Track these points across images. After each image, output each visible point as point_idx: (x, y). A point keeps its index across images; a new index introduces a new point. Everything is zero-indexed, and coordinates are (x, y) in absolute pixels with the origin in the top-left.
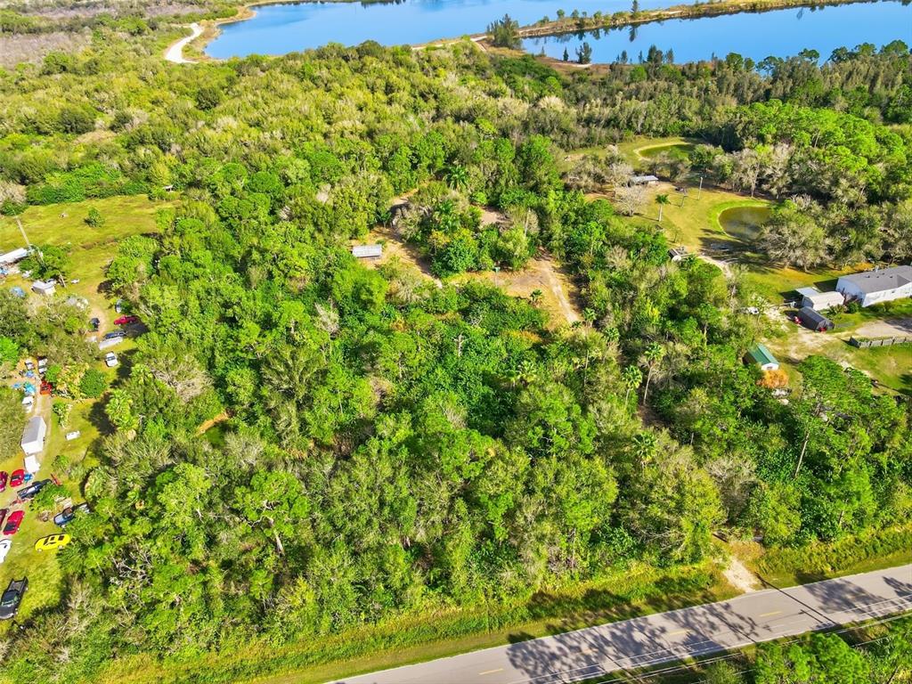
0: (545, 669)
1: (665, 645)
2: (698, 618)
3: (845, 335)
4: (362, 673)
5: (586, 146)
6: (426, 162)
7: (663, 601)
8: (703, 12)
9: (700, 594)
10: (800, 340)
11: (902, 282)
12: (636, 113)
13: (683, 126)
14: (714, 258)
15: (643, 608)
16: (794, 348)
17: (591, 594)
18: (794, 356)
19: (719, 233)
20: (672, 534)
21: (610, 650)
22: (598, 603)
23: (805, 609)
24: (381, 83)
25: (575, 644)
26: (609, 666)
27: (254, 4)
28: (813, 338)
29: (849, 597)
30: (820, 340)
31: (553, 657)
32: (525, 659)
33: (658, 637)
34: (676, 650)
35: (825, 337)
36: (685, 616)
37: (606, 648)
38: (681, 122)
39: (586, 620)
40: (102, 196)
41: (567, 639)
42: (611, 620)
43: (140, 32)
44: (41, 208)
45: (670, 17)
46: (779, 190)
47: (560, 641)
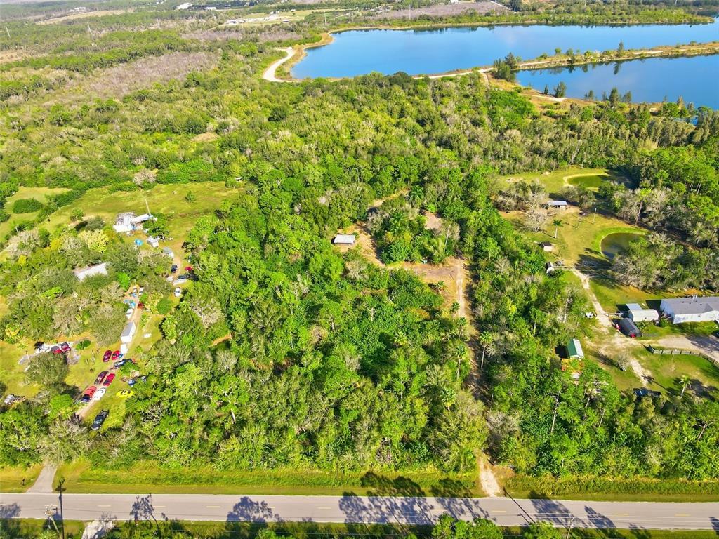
0: (356, 514)
1: (429, 516)
2: (456, 505)
3: (647, 343)
4: (258, 494)
5: (528, 171)
6: (404, 176)
7: (440, 491)
8: (680, 53)
9: (464, 492)
10: (613, 341)
11: (708, 309)
12: (571, 150)
13: (608, 161)
14: (582, 272)
15: (426, 493)
16: (605, 346)
17: (401, 479)
18: (603, 352)
19: (596, 253)
20: (444, 451)
21: (397, 511)
22: (403, 485)
23: (523, 513)
24: (397, 108)
25: (379, 504)
26: (392, 520)
27: (336, 31)
28: (623, 341)
29: (557, 513)
30: (627, 344)
31: (364, 508)
32: (348, 506)
33: (427, 510)
34: (435, 520)
35: (633, 342)
36: (449, 503)
37: (395, 510)
38: (607, 158)
39: (390, 493)
40: (199, 181)
41: (376, 501)
42: (404, 495)
43: (252, 54)
44: (164, 186)
45: (651, 56)
46: (655, 224)
47: (372, 501)
